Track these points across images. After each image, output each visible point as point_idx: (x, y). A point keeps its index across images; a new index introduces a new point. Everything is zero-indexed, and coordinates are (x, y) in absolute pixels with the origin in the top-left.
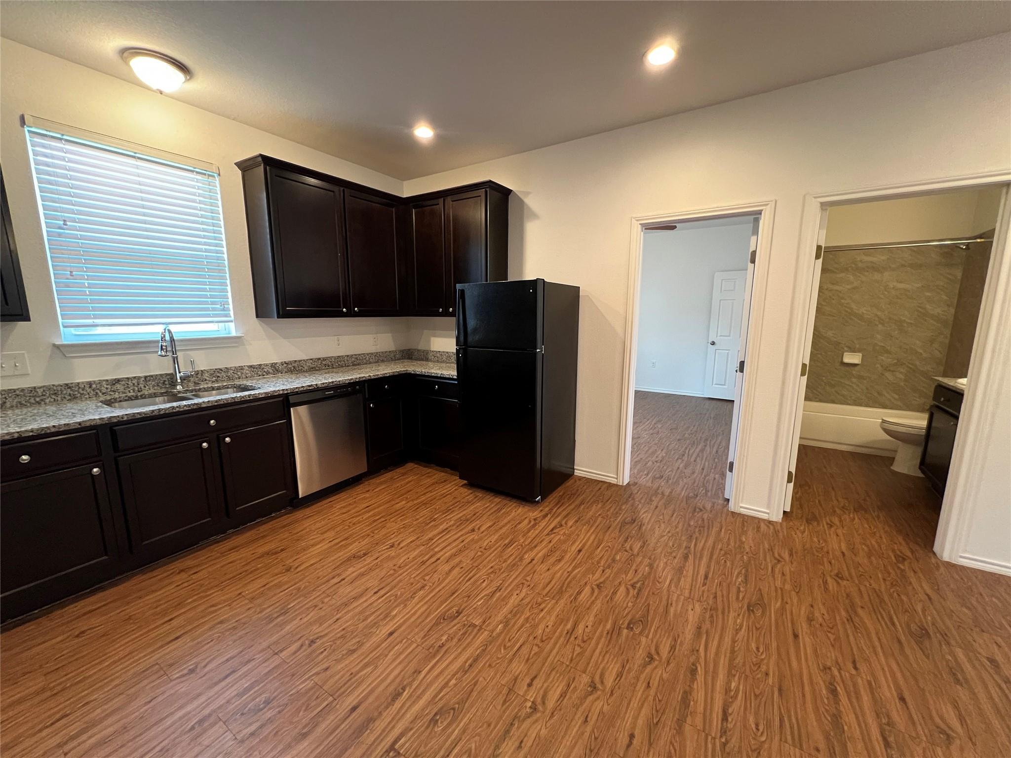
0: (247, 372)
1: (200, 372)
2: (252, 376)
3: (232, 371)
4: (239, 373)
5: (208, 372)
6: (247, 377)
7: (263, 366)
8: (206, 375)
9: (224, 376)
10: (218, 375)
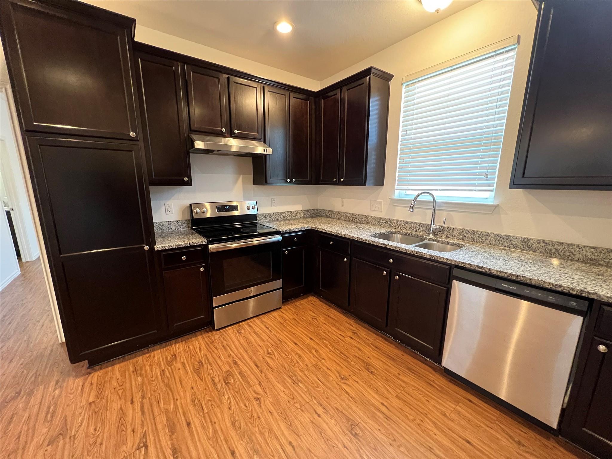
0: (492, 239)
1: (452, 229)
2: (496, 244)
3: (477, 235)
4: (484, 238)
5: (458, 230)
6: (490, 244)
7: (511, 238)
8: (456, 232)
9: (470, 237)
10: (465, 234)
